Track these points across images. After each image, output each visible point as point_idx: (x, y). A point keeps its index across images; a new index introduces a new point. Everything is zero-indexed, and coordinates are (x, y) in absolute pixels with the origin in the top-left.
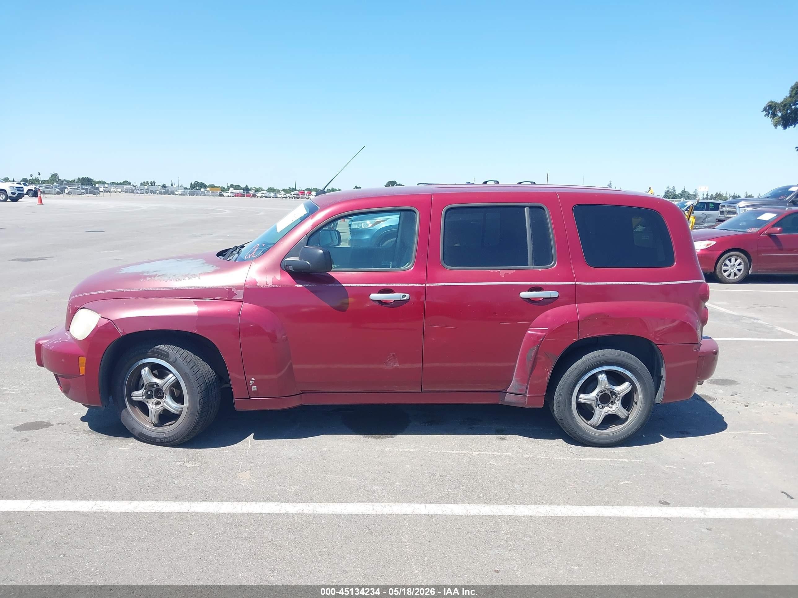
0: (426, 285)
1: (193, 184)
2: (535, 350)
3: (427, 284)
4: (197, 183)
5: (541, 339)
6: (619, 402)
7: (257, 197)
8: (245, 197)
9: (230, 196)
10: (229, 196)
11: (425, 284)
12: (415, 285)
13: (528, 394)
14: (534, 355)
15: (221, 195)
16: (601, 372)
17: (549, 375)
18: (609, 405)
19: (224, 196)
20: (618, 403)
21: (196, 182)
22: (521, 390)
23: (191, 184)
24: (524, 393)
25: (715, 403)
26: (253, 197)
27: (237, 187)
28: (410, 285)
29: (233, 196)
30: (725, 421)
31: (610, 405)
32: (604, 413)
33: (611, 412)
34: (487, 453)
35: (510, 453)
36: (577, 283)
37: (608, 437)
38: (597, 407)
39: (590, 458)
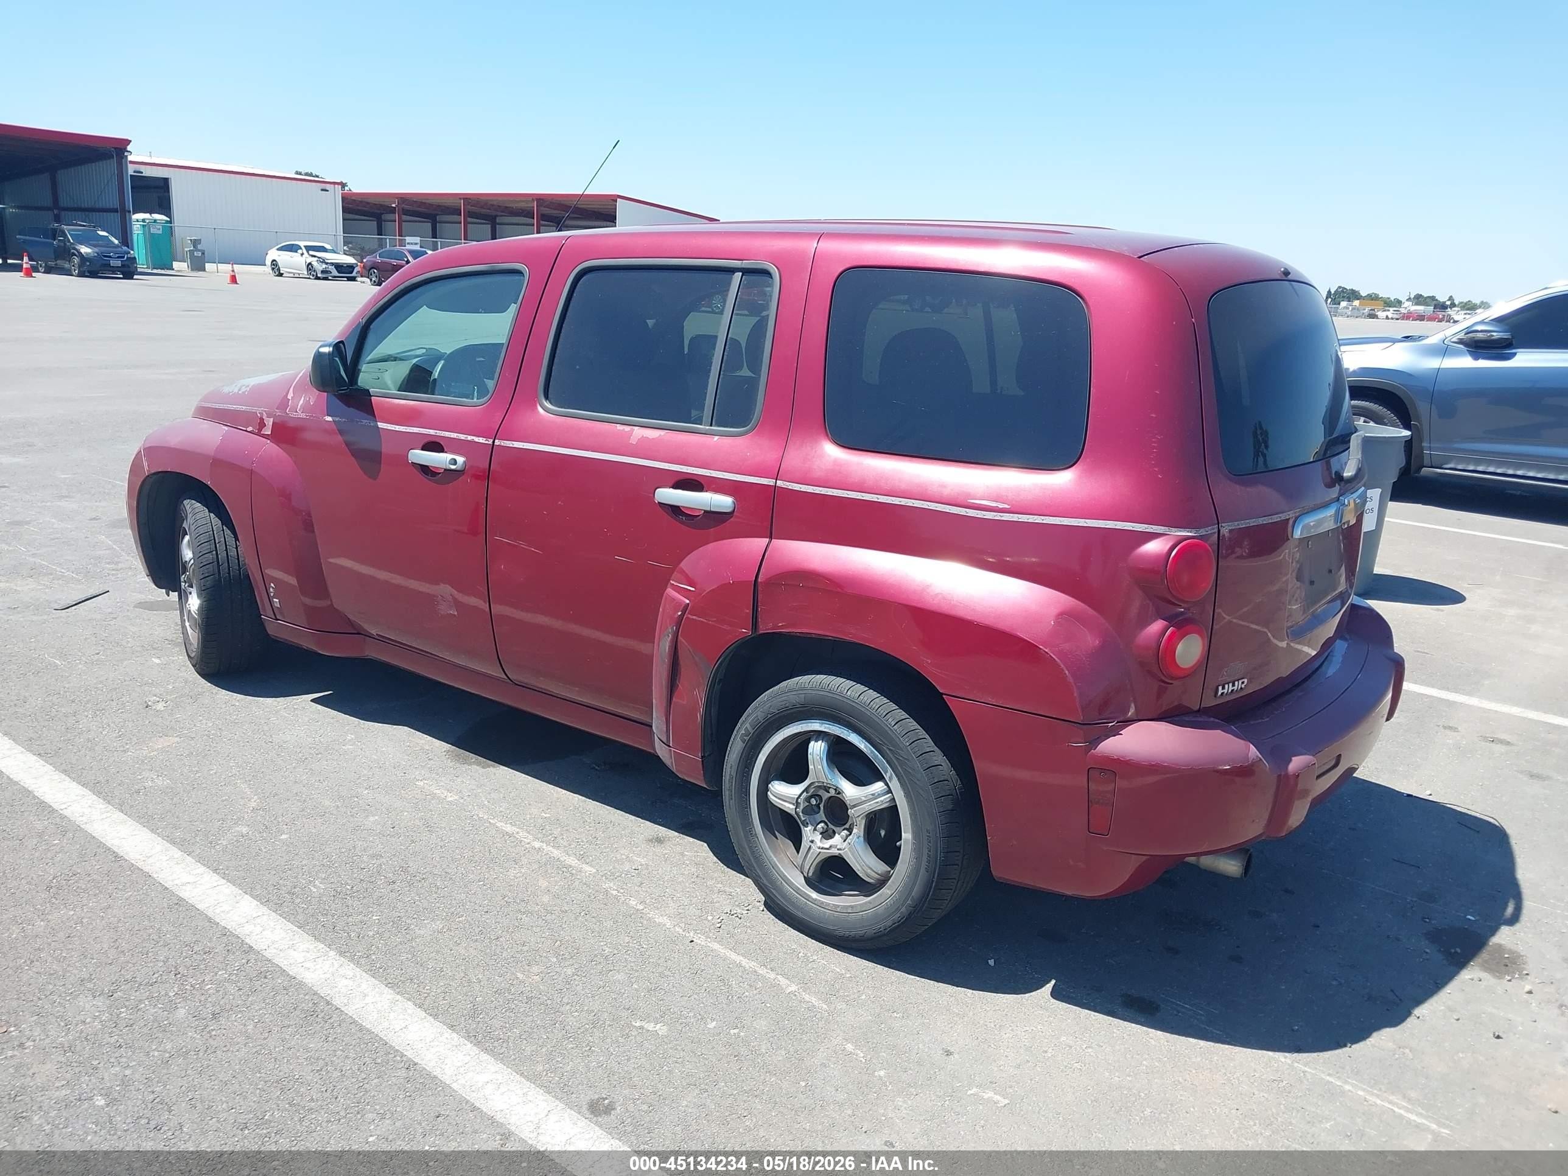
0: (494, 442)
1: (1333, 292)
2: (670, 638)
3: (496, 441)
4: (1342, 291)
5: (679, 613)
6: (859, 829)
7: (1452, 321)
8: (1423, 320)
9: (1392, 319)
10: (1390, 317)
11: (492, 440)
12: (476, 439)
13: (672, 745)
14: (669, 650)
15: (1372, 316)
16: (816, 735)
18: (842, 832)
19: (1378, 318)
20: (858, 834)
21: (1340, 287)
22: (664, 734)
23: (1329, 292)
24: (667, 741)
26: (1443, 323)
27: (1428, 300)
28: (470, 438)
29: (1397, 319)
31: (844, 834)
32: (822, 848)
33: (838, 850)
34: (556, 853)
35: (595, 871)
36: (780, 483)
37: (828, 916)
38: (810, 828)
39: (722, 947)
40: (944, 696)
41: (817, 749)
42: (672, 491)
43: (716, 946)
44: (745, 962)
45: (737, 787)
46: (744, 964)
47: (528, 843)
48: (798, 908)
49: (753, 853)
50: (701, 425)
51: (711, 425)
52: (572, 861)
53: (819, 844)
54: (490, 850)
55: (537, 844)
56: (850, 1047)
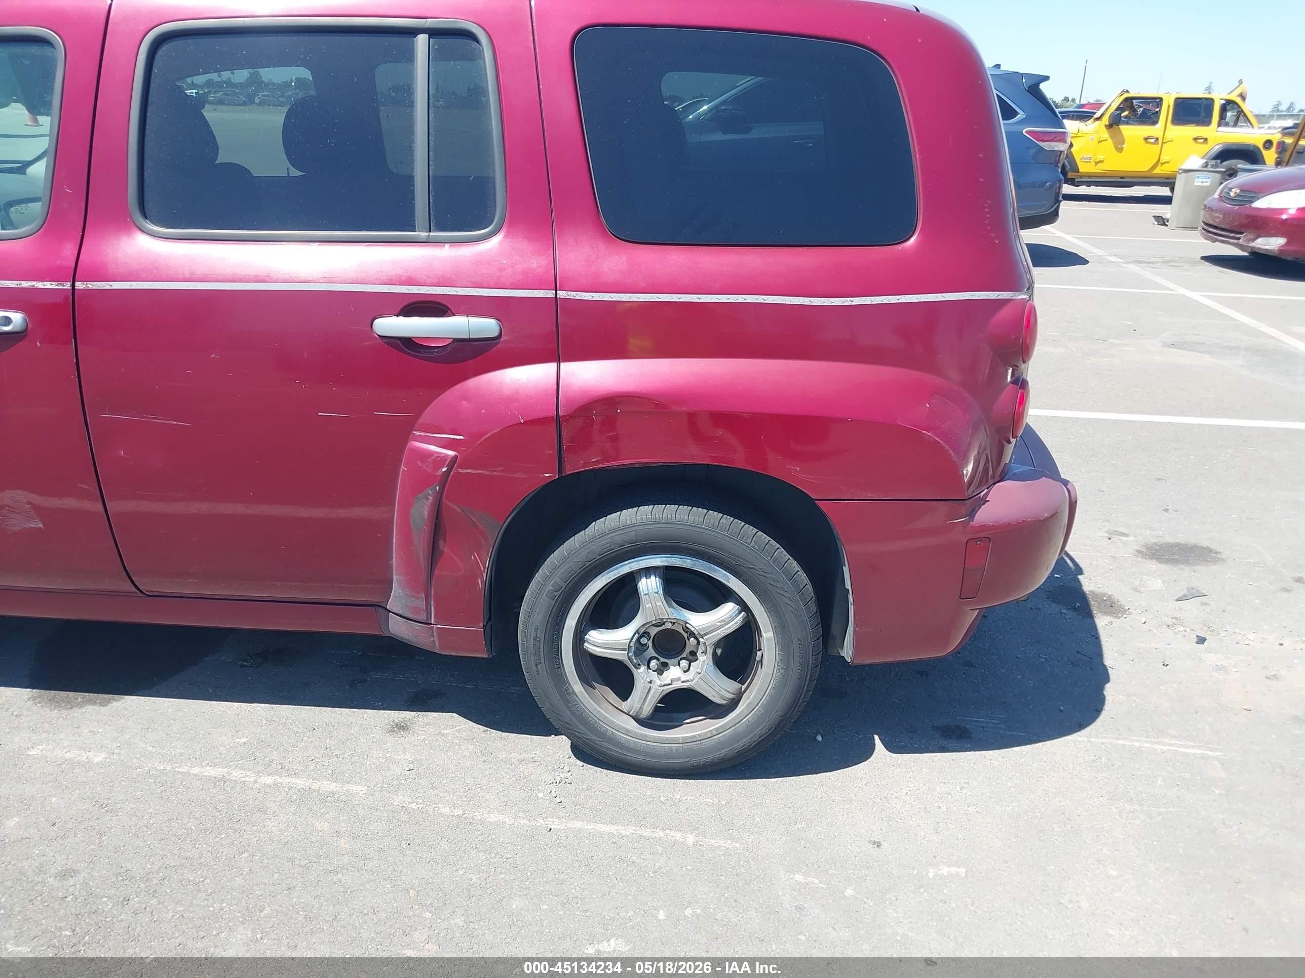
2: (430, 501)
3: (77, 284)
5: (444, 469)
6: (705, 657)
11: (69, 284)
12: (42, 285)
13: (435, 621)
14: (428, 516)
16: (647, 571)
17: (484, 575)
18: (681, 662)
20: (704, 661)
22: (416, 610)
24: (423, 617)
25: (1117, 622)
30: (1105, 693)
31: (684, 663)
32: (664, 686)
33: (683, 682)
34: (300, 782)
35: (366, 788)
36: (562, 294)
37: (676, 751)
38: (643, 668)
39: (585, 823)
40: (816, 502)
41: (650, 586)
42: (402, 320)
43: (578, 824)
44: (623, 830)
45: (547, 648)
46: (623, 832)
47: (255, 782)
48: (638, 752)
49: (573, 713)
50: (415, 231)
51: (430, 231)
52: (329, 786)
53: (659, 682)
54: (216, 809)
55: (269, 780)
56: (799, 877)
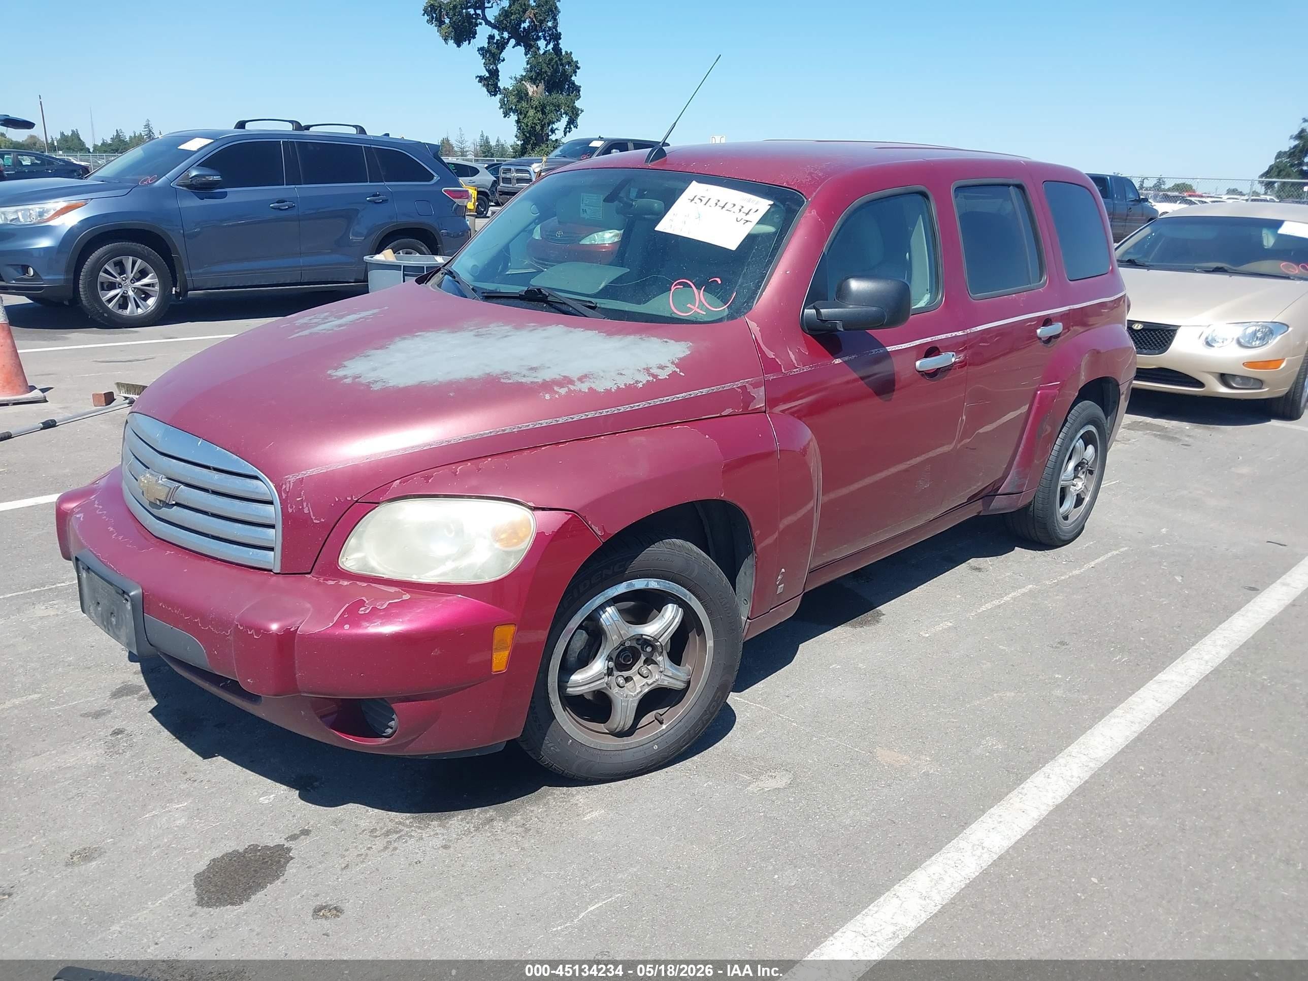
0: (968, 331)
12: (958, 334)
13: (1025, 490)
28: (953, 334)
